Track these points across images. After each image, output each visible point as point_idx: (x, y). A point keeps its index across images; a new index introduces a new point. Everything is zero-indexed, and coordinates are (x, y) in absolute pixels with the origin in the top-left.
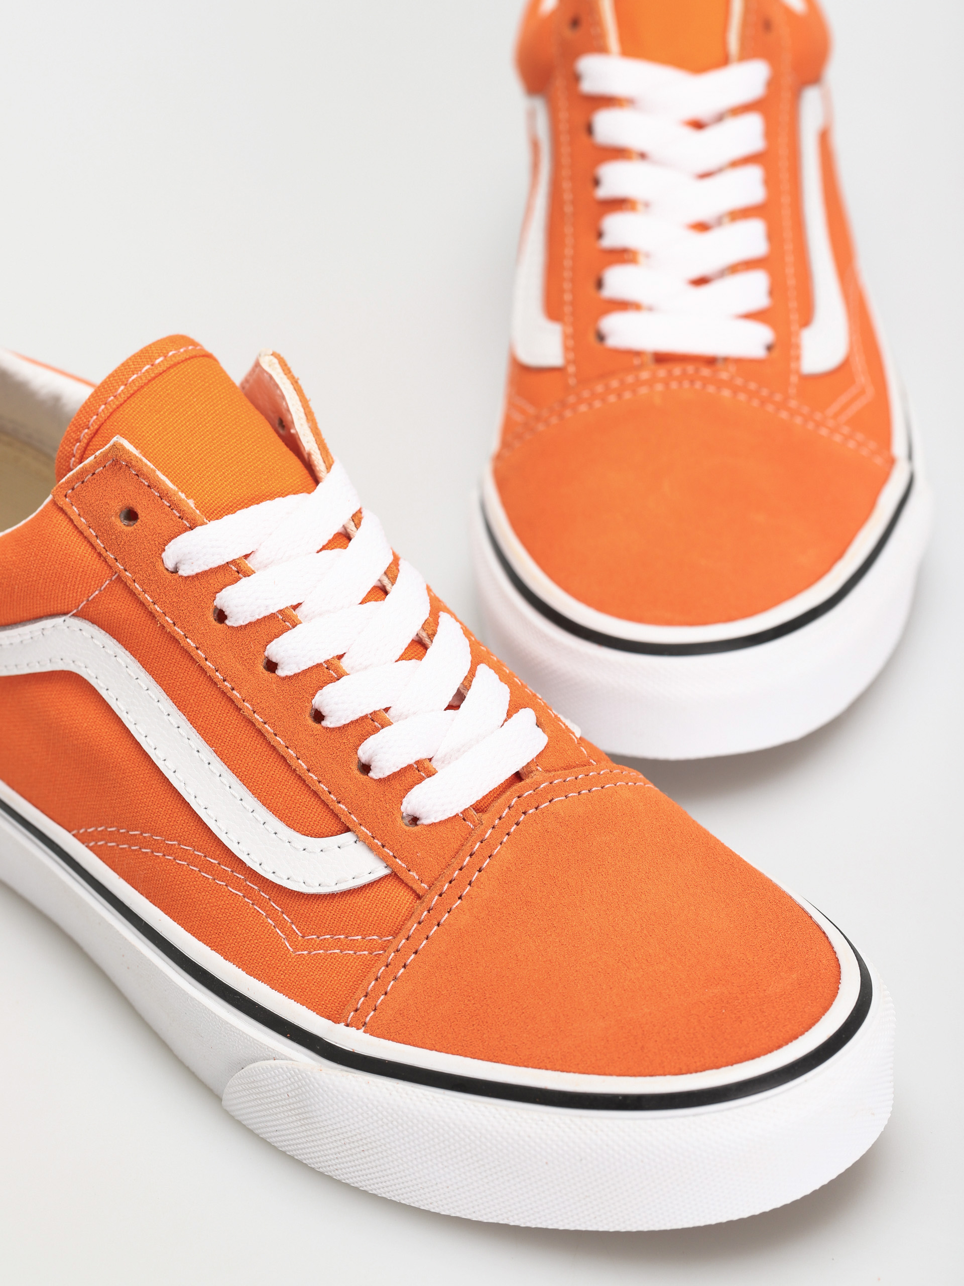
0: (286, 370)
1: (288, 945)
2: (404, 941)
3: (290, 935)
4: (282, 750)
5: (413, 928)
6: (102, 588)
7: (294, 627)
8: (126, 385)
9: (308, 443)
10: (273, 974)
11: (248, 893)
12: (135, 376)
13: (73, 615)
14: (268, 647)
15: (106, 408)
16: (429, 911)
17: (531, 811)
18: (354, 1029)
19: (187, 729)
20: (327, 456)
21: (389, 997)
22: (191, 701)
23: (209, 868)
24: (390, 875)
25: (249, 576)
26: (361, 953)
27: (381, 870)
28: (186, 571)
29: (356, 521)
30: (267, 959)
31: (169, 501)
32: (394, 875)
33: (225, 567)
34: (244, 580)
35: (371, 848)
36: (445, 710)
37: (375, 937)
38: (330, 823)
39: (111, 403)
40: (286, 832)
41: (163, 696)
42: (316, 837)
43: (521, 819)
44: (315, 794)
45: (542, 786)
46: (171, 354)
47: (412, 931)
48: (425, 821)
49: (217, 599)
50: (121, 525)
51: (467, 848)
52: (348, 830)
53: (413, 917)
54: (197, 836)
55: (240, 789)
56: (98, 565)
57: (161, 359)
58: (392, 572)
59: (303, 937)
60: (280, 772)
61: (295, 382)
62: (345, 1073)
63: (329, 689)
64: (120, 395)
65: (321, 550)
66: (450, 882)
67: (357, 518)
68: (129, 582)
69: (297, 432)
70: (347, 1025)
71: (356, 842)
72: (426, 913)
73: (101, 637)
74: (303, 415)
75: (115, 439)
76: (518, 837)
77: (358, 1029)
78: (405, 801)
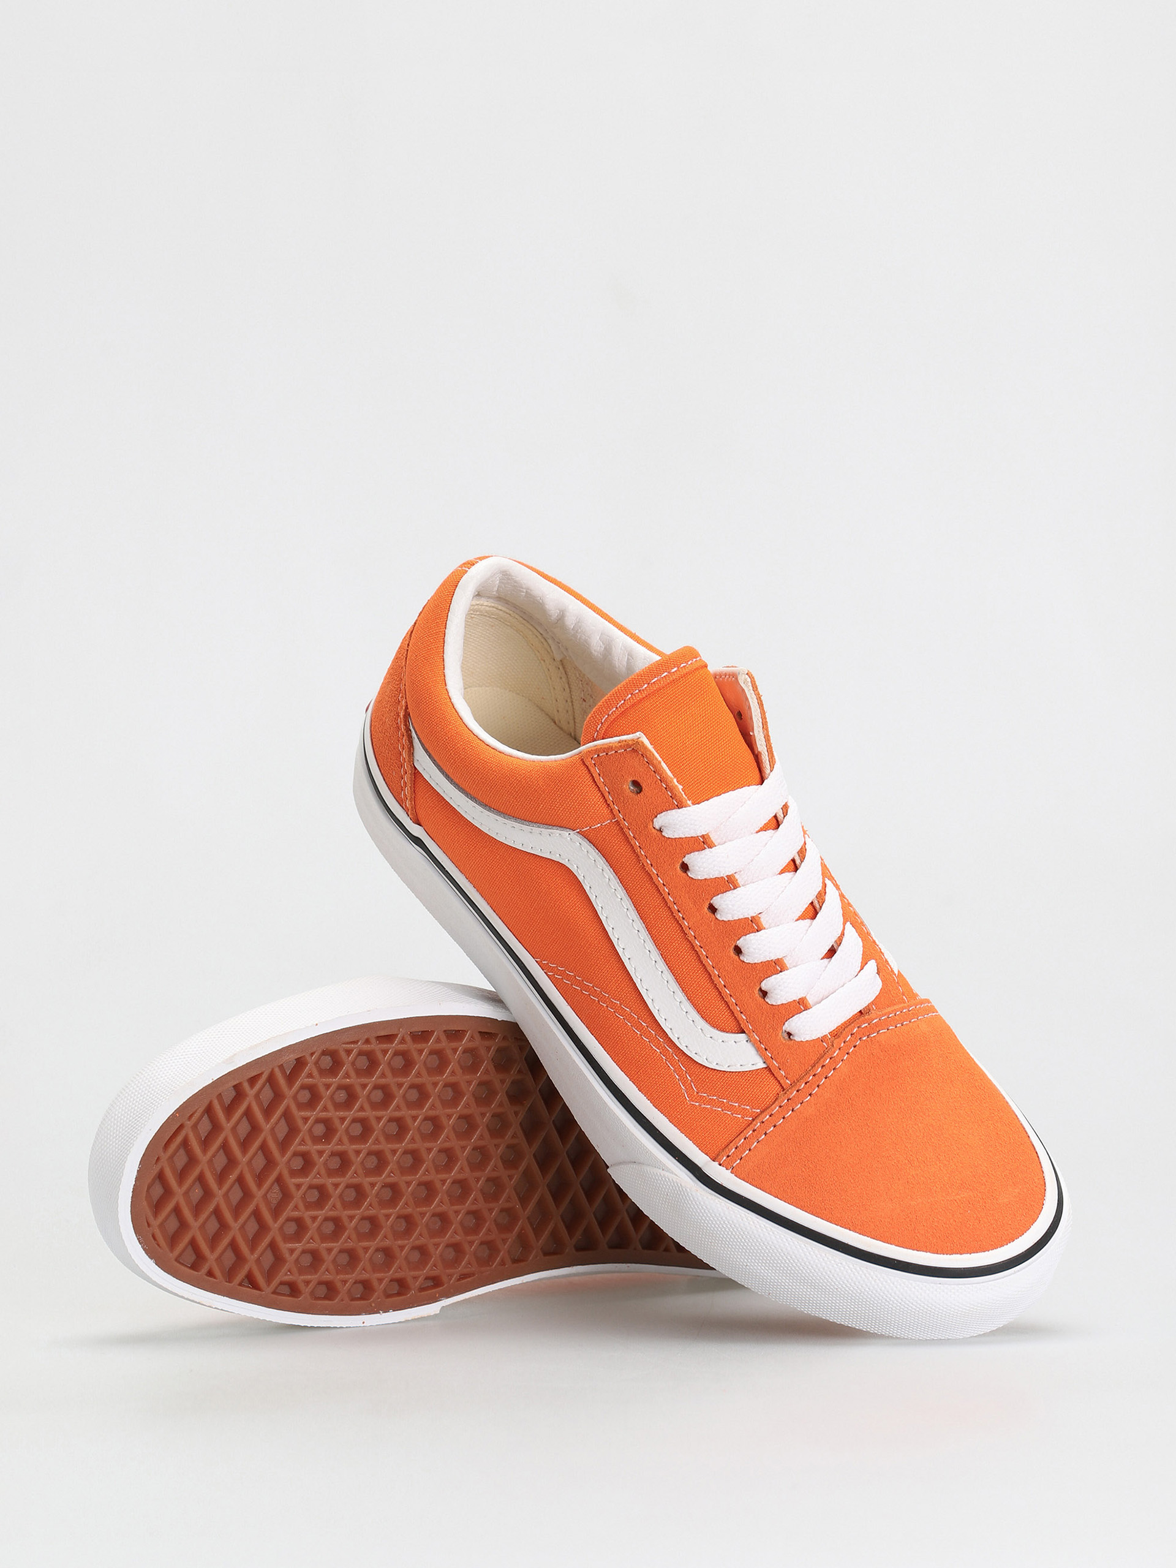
0: (755, 688)
1: (686, 1096)
2: (768, 1117)
3: (689, 1089)
4: (709, 969)
5: (776, 1110)
6: (603, 824)
7: (734, 889)
8: (649, 684)
9: (761, 746)
10: (672, 1112)
11: (664, 1052)
12: (656, 679)
13: (578, 832)
14: (714, 898)
15: (631, 697)
16: (788, 1100)
17: (864, 1039)
18: (724, 1168)
19: (644, 934)
20: (772, 758)
21: (751, 1153)
22: (651, 917)
23: (639, 1027)
24: (766, 1068)
25: (711, 848)
26: (736, 1115)
27: (761, 1065)
28: (667, 833)
29: (785, 810)
30: (670, 1101)
31: (666, 785)
32: (768, 1069)
33: (694, 839)
34: (707, 850)
35: (758, 1049)
36: (822, 959)
37: (748, 1107)
38: (732, 1024)
39: (636, 695)
40: (701, 1023)
41: (632, 908)
42: (720, 1030)
43: (857, 1044)
44: (726, 1003)
45: (874, 1022)
46: (682, 665)
47: (775, 1111)
48: (797, 1039)
49: (686, 858)
50: (628, 787)
51: (821, 1063)
52: (743, 1032)
53: (777, 1102)
54: (636, 1004)
55: (674, 986)
56: (606, 811)
57: (675, 669)
58: (802, 853)
59: (697, 1093)
60: (704, 981)
61: (759, 698)
62: (713, 1197)
63: (751, 936)
64: (643, 690)
65: (759, 831)
66: (806, 1083)
67: (785, 809)
68: (625, 830)
69: (754, 735)
70: (720, 1165)
71: (747, 1041)
72: (786, 1101)
73: (594, 854)
74: (761, 725)
75: (638, 734)
76: (854, 1057)
77: (727, 1169)
78: (786, 1023)
